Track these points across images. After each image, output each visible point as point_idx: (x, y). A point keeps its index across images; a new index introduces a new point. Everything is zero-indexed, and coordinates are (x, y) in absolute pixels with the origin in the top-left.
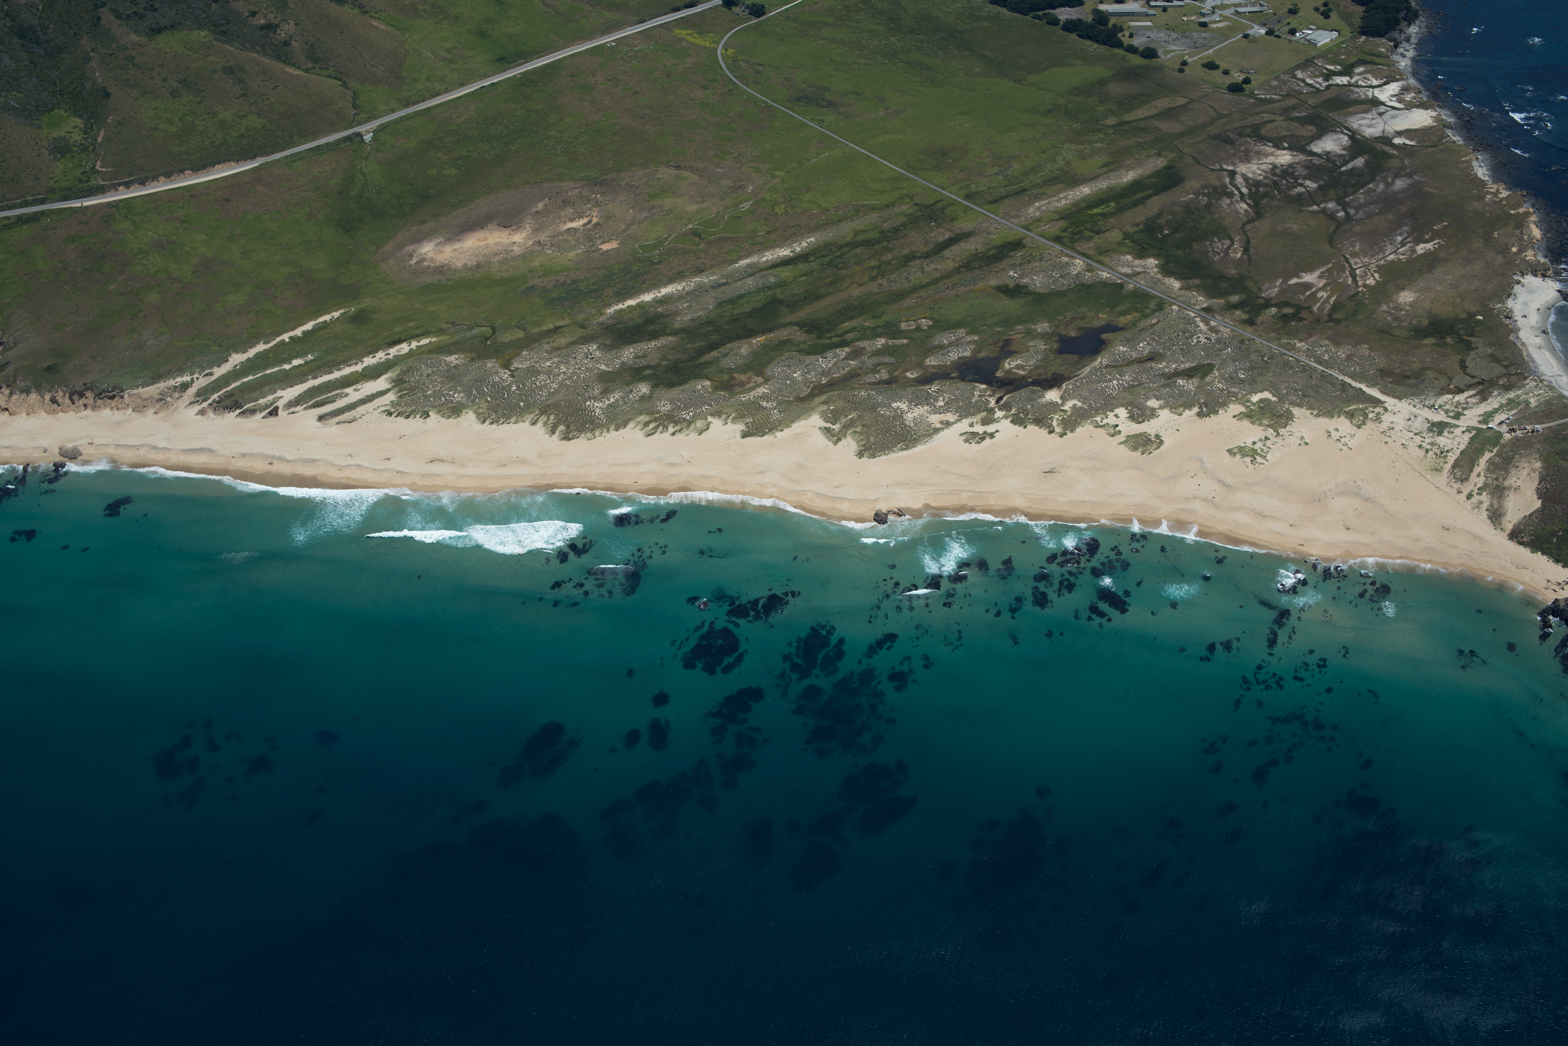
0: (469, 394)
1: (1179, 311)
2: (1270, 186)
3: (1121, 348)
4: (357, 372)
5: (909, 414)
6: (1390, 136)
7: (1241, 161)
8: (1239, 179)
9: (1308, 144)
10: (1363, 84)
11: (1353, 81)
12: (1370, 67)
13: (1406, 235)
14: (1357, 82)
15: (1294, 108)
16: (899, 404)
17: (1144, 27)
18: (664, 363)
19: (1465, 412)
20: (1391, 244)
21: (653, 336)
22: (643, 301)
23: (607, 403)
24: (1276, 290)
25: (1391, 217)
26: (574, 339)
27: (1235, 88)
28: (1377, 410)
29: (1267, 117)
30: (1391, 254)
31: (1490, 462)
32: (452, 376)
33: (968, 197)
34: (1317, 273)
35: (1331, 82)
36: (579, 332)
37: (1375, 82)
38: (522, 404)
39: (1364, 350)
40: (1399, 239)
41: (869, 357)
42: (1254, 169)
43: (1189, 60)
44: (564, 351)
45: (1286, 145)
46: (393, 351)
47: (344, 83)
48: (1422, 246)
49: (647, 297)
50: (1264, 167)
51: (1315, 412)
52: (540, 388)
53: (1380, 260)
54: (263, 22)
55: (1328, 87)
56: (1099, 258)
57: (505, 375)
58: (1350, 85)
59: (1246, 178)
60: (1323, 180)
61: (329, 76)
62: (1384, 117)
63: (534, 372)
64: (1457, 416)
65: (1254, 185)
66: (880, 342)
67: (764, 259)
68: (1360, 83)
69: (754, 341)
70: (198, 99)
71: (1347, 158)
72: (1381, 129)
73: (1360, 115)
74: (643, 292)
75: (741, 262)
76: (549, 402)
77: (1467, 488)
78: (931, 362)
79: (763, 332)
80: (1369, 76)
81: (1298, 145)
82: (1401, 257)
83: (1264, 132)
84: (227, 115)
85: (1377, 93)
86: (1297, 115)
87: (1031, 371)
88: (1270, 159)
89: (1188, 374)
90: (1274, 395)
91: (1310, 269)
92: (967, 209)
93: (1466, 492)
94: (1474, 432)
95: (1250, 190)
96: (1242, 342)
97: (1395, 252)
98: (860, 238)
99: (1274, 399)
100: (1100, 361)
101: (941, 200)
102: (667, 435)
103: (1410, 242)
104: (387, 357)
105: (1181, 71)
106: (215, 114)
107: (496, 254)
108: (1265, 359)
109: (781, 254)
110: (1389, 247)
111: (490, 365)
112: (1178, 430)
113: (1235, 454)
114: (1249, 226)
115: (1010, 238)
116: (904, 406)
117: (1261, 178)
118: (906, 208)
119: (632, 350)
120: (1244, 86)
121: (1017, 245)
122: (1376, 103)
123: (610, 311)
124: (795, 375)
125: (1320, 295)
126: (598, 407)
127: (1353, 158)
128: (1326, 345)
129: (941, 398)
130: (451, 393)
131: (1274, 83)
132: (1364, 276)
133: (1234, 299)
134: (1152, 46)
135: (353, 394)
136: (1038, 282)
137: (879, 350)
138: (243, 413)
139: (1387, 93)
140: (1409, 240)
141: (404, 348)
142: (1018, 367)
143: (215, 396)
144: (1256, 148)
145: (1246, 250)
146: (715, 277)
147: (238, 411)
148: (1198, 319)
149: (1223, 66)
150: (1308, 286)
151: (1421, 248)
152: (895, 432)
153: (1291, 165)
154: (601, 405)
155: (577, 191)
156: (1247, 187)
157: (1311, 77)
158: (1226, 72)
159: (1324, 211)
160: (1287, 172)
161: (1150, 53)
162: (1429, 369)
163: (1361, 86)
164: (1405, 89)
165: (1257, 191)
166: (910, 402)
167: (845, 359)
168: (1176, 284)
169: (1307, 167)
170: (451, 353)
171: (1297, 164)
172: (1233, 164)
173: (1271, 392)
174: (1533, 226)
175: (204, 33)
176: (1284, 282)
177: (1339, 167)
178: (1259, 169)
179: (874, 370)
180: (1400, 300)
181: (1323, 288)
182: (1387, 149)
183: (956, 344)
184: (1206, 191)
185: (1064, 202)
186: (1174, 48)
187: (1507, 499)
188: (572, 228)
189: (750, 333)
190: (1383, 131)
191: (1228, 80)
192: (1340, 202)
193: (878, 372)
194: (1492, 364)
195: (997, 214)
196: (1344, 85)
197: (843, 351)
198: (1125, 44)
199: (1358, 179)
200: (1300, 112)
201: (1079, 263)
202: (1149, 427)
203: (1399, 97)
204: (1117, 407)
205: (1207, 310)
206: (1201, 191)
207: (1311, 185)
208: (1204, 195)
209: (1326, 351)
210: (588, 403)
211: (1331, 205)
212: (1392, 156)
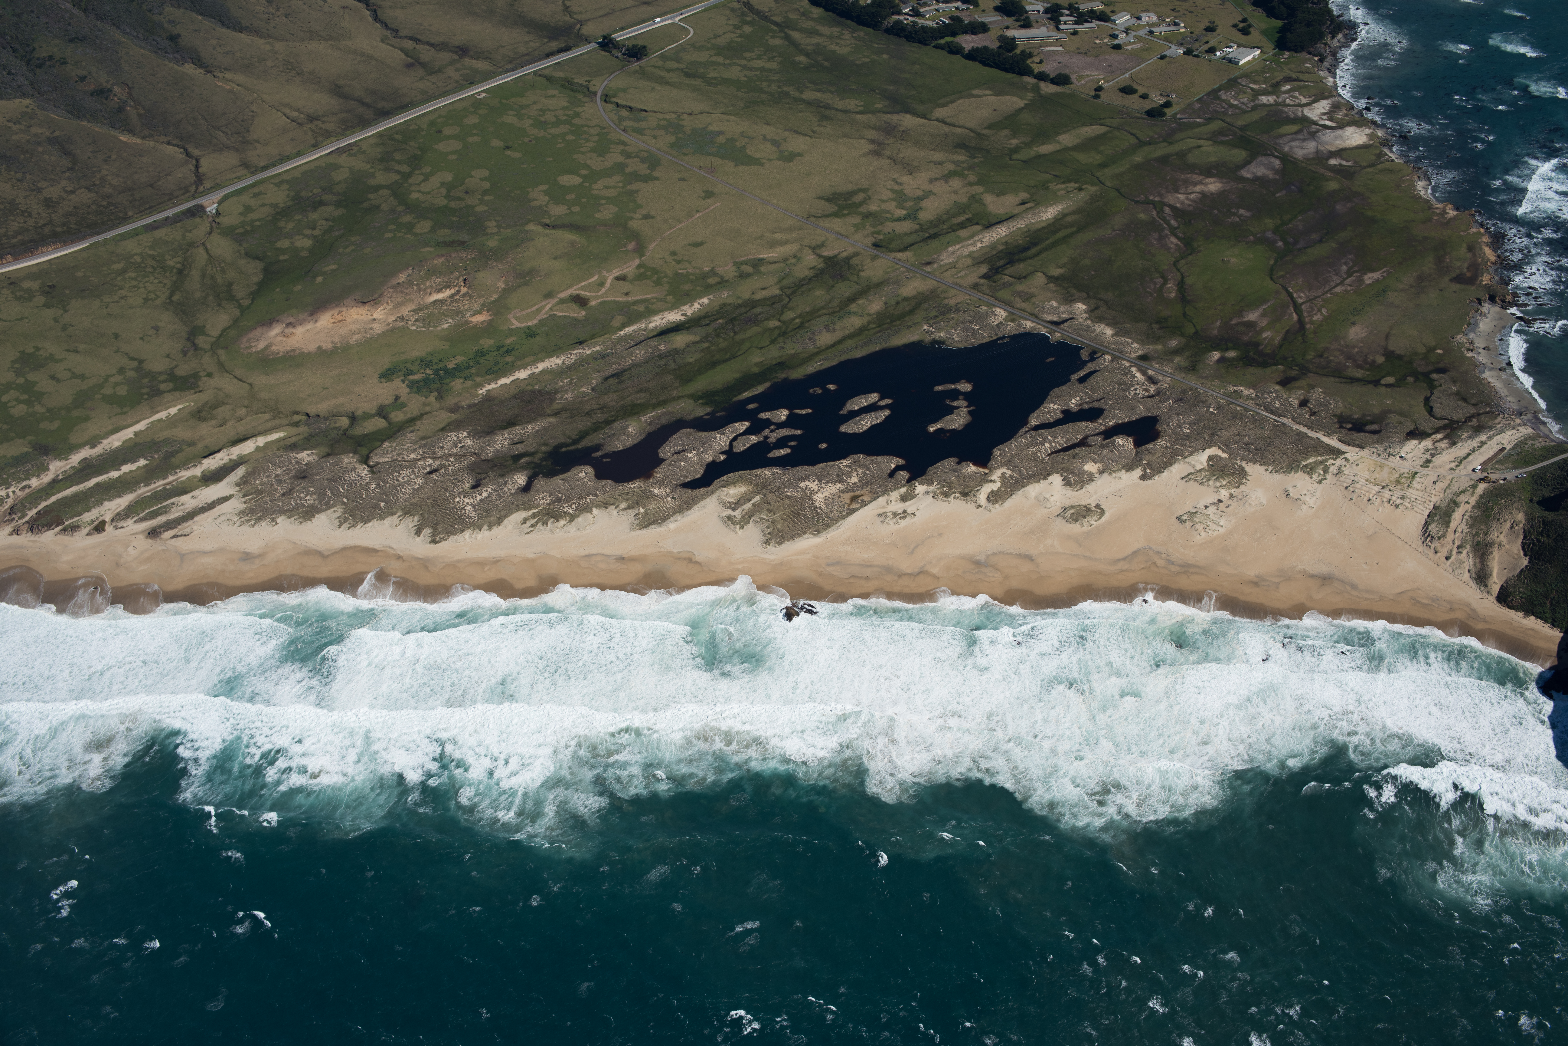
0: (322, 495)
1: (1112, 361)
2: (1201, 217)
3: (1051, 406)
4: (195, 477)
5: (819, 494)
6: (1324, 157)
7: (1169, 191)
8: (1167, 211)
9: (1239, 169)
10: (1292, 103)
11: (1280, 100)
12: (1297, 84)
13: (1351, 264)
14: (1284, 100)
15: (1221, 131)
16: (807, 483)
17: (1054, 52)
18: (544, 448)
19: (1434, 459)
20: (1336, 274)
21: (531, 418)
22: (517, 379)
23: (479, 498)
24: (1216, 331)
25: (1334, 245)
26: (442, 425)
27: (1155, 113)
28: (1339, 462)
29: (1192, 143)
30: (1337, 285)
31: (1468, 515)
32: (303, 475)
33: (874, 244)
34: (1260, 311)
35: (1257, 102)
36: (447, 418)
37: (1304, 101)
38: (382, 504)
39: (1318, 393)
40: (1345, 268)
42: (1182, 199)
43: (1105, 85)
44: (430, 440)
45: (1214, 172)
46: (238, 450)
47: (186, 151)
48: (1369, 275)
49: (522, 374)
50: (1193, 196)
51: (1271, 468)
52: (403, 485)
53: (1326, 292)
54: (92, 87)
55: (1255, 108)
56: (1022, 305)
57: (363, 471)
58: (1277, 104)
59: (1174, 210)
60: (1258, 207)
61: (168, 143)
62: (1317, 136)
63: (396, 465)
64: (1427, 464)
65: (1184, 217)
67: (652, 325)
68: (1288, 101)
69: (643, 419)
70: (20, 175)
71: (1281, 183)
72: (1314, 150)
73: (1290, 137)
74: (519, 369)
75: (627, 329)
76: (414, 500)
77: (1445, 547)
80: (1297, 94)
81: (1228, 172)
82: (1349, 289)
83: (1190, 158)
84: (53, 192)
85: (1307, 111)
86: (1224, 139)
88: (1198, 188)
90: (1223, 451)
91: (1252, 307)
92: (874, 258)
93: (1444, 552)
95: (1179, 222)
96: (1184, 391)
97: (1342, 282)
99: (1224, 455)
101: (846, 250)
102: (546, 533)
103: (1356, 272)
104: (229, 458)
105: (1097, 97)
106: (39, 190)
107: (354, 334)
108: (1211, 410)
109: (671, 318)
110: (1335, 277)
111: (346, 460)
112: (1120, 497)
113: (1186, 521)
114: (1182, 263)
115: (923, 288)
117: (1191, 208)
118: (810, 260)
119: (506, 435)
120: (1166, 110)
122: (1306, 122)
123: (482, 391)
124: (690, 455)
125: (1264, 334)
126: (467, 504)
127: (1287, 183)
128: (1275, 391)
129: (854, 474)
130: (302, 495)
131: (1197, 106)
132: (1311, 312)
133: (1173, 343)
134: (1064, 72)
135: (190, 502)
136: (955, 336)
138: (64, 530)
139: (1317, 111)
140: (1356, 269)
141: (250, 446)
143: (32, 513)
144: (1183, 177)
145: (1181, 289)
146: (598, 348)
147: (60, 528)
148: (1133, 369)
149: (1141, 90)
150: (1251, 325)
151: (1369, 278)
152: (805, 516)
153: (1221, 194)
154: (471, 501)
155: (443, 258)
156: (1176, 219)
157: (1235, 98)
158: (1145, 97)
159: (1261, 242)
160: (1218, 201)
161: (1062, 80)
162: (1391, 412)
163: (1289, 105)
164: (1336, 106)
165: (1188, 223)
166: (820, 480)
168: (1109, 331)
169: (1239, 195)
170: (303, 449)
171: (1228, 191)
172: (1160, 195)
173: (1219, 448)
174: (1486, 248)
175: (27, 102)
176: (1225, 323)
177: (1274, 193)
178: (1187, 198)
180: (1351, 336)
181: (1267, 327)
182: (1322, 171)
184: (1133, 226)
185: (979, 245)
186: (1088, 73)
187: (1490, 557)
188: (438, 300)
189: (639, 410)
190: (1317, 152)
191: (1147, 105)
192: (1277, 230)
194: (1460, 403)
195: (907, 262)
196: (1271, 105)
198: (1036, 71)
199: (1295, 205)
200: (1227, 136)
201: (1000, 313)
202: (1088, 495)
203: (1330, 115)
204: (1051, 474)
205: (1144, 358)
206: (1128, 226)
207: (1245, 213)
208: (1130, 229)
209: (1276, 398)
210: (457, 499)
211: (1268, 235)
212: (1329, 179)
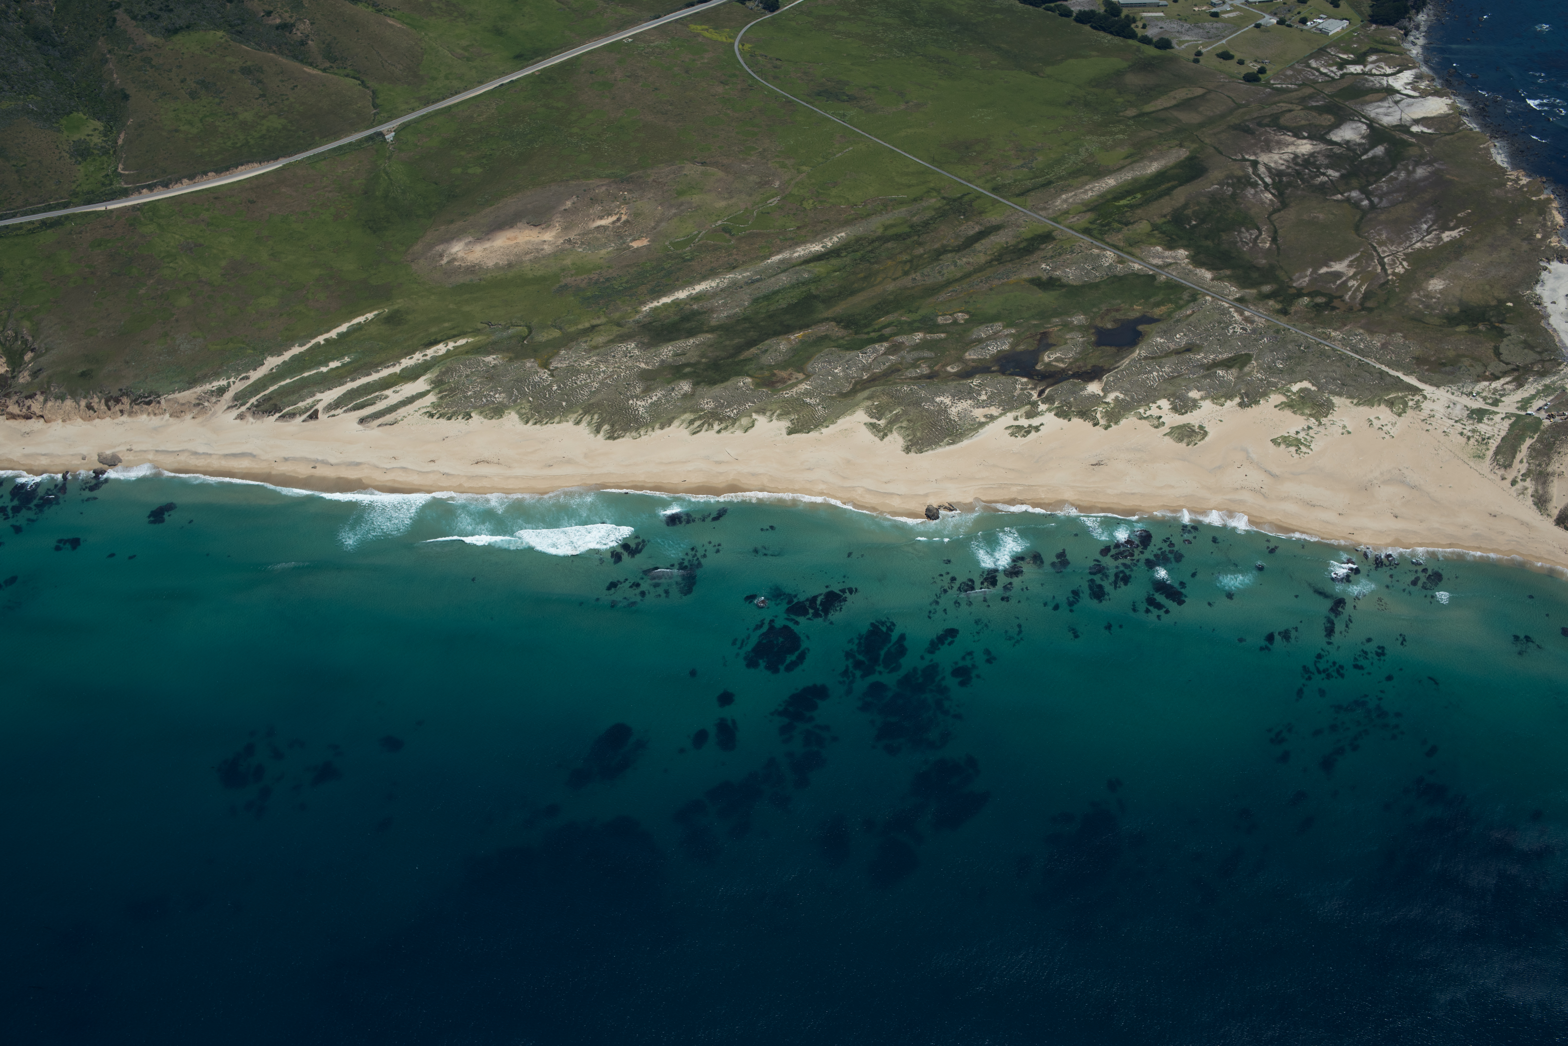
0: (510, 395)
1: (1212, 302)
2: (1293, 176)
3: (1158, 339)
4: (395, 374)
5: (953, 409)
6: (1408, 124)
7: (1263, 151)
8: (1262, 169)
9: (1328, 133)
10: (1377, 73)
11: (1367, 69)
12: (1382, 55)
13: (1431, 223)
14: (1371, 70)
15: (1311, 97)
16: (942, 398)
17: (1156, 17)
18: (703, 360)
19: (1503, 399)
20: (1417, 232)
21: (691, 334)
22: (677, 299)
23: (649, 401)
24: (1307, 279)
25: (1415, 205)
26: (611, 337)
27: (1251, 78)
28: (1417, 398)
29: (1285, 106)
30: (1417, 242)
31: (1531, 447)
32: (491, 376)
33: (995, 190)
34: (1346, 262)
35: (1345, 71)
36: (616, 331)
37: (1389, 71)
38: (564, 404)
39: (1398, 338)
40: (1425, 226)
41: (908, 352)
42: (1276, 159)
43: (1204, 50)
44: (602, 350)
45: (1306, 134)
46: (431, 352)
47: (363, 82)
48: (1447, 233)
49: (682, 295)
50: (1285, 157)
51: (1355, 401)
52: (581, 387)
53: (1407, 248)
54: (278, 21)
55: (1343, 76)
56: (1130, 249)
57: (545, 375)
58: (1364, 73)
59: (1268, 168)
60: (1345, 169)
61: (347, 76)
62: (1401, 105)
63: (573, 371)
64: (1496, 403)
65: (1277, 175)
66: (919, 336)
67: (796, 255)
68: (1374, 71)
69: (792, 337)
70: (217, 100)
71: (1367, 147)
72: (1399, 117)
73: (1376, 104)
74: (678, 290)
75: (773, 258)
76: (591, 401)
77: (1511, 474)
78: (971, 355)
79: (801, 328)
80: (1382, 64)
81: (1318, 135)
82: (1428, 245)
83: (1282, 121)
84: (247, 116)
85: (1391, 81)
86: (1314, 104)
87: (1071, 363)
88: (1291, 149)
89: (1227, 364)
90: (1313, 385)
91: (1339, 258)
92: (995, 202)
93: (1510, 478)
94: (1513, 419)
95: (1273, 180)
96: (1277, 331)
97: (1422, 239)
98: (891, 232)
99: (1313, 388)
100: (1138, 353)
101: (968, 194)
102: (712, 433)
103: (1435, 230)
104: (425, 358)
105: (1196, 61)
106: (235, 115)
107: (527, 253)
108: (1302, 348)
109: (813, 249)
110: (1415, 235)
111: (528, 365)
112: (1221, 421)
113: (1279, 444)
114: (1275, 216)
115: (1040, 231)
116: (947, 401)
117: (1283, 167)
118: (934, 201)
119: (670, 348)
120: (1260, 76)
121: (1047, 237)
122: (1390, 91)
123: (646, 308)
124: (836, 371)
125: (1350, 283)
126: (641, 405)
127: (1373, 147)
128: (1360, 334)
129: (984, 392)
130: (492, 393)
131: (1289, 73)
132: (1393, 264)
133: (1267, 289)
134: (1166, 36)
135: (393, 396)
136: (1070, 274)
137: (917, 344)
138: (283, 416)
139: (1402, 81)
140: (1435, 227)
141: (441, 349)
142: (1057, 360)
143: (253, 400)
144: (1276, 138)
145: (1274, 240)
146: (748, 274)
147: (277, 415)
148: (1232, 310)
149: (1238, 56)
150: (1338, 275)
151: (1447, 236)
152: (941, 426)
153: (1312, 155)
154: (643, 403)
155: (604, 188)
156: (1270, 177)
157: (1325, 67)
158: (1241, 62)
159: (1348, 200)
160: (1308, 161)
161: (1164, 44)
162: (1464, 356)
163: (1375, 75)
164: (1419, 77)
165: (1281, 181)
166: (953, 397)
167: (885, 354)
168: (1208, 275)
169: (1328, 157)
170: (489, 353)
171: (1318, 153)
172: (1255, 154)
173: (1310, 382)
174: (1555, 213)
175: (220, 33)
176: (1315, 271)
177: (1360, 156)
178: (1281, 158)
179: (914, 365)
180: (1430, 288)
181: (1353, 277)
182: (1405, 137)
183: (994, 337)
184: (1230, 181)
185: (1090, 194)
186: (1187, 38)
187: (1551, 484)
188: (601, 226)
189: (788, 330)
190: (1401, 119)
191: (1243, 70)
192: (1363, 190)
193: (919, 367)
194: (1526, 351)
195: (1024, 207)
196: (1358, 74)
197: (882, 346)
198: (1139, 35)
199: (1379, 168)
200: (1317, 101)
201: (1110, 255)
202: (1192, 418)
203: (1413, 85)
204: (1159, 399)
205: (1241, 300)
206: (1225, 181)
207: (1334, 174)
208: (1228, 185)
209: (1361, 340)
210: (631, 402)
211: (1355, 194)
212: (1411, 145)
